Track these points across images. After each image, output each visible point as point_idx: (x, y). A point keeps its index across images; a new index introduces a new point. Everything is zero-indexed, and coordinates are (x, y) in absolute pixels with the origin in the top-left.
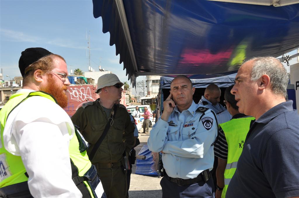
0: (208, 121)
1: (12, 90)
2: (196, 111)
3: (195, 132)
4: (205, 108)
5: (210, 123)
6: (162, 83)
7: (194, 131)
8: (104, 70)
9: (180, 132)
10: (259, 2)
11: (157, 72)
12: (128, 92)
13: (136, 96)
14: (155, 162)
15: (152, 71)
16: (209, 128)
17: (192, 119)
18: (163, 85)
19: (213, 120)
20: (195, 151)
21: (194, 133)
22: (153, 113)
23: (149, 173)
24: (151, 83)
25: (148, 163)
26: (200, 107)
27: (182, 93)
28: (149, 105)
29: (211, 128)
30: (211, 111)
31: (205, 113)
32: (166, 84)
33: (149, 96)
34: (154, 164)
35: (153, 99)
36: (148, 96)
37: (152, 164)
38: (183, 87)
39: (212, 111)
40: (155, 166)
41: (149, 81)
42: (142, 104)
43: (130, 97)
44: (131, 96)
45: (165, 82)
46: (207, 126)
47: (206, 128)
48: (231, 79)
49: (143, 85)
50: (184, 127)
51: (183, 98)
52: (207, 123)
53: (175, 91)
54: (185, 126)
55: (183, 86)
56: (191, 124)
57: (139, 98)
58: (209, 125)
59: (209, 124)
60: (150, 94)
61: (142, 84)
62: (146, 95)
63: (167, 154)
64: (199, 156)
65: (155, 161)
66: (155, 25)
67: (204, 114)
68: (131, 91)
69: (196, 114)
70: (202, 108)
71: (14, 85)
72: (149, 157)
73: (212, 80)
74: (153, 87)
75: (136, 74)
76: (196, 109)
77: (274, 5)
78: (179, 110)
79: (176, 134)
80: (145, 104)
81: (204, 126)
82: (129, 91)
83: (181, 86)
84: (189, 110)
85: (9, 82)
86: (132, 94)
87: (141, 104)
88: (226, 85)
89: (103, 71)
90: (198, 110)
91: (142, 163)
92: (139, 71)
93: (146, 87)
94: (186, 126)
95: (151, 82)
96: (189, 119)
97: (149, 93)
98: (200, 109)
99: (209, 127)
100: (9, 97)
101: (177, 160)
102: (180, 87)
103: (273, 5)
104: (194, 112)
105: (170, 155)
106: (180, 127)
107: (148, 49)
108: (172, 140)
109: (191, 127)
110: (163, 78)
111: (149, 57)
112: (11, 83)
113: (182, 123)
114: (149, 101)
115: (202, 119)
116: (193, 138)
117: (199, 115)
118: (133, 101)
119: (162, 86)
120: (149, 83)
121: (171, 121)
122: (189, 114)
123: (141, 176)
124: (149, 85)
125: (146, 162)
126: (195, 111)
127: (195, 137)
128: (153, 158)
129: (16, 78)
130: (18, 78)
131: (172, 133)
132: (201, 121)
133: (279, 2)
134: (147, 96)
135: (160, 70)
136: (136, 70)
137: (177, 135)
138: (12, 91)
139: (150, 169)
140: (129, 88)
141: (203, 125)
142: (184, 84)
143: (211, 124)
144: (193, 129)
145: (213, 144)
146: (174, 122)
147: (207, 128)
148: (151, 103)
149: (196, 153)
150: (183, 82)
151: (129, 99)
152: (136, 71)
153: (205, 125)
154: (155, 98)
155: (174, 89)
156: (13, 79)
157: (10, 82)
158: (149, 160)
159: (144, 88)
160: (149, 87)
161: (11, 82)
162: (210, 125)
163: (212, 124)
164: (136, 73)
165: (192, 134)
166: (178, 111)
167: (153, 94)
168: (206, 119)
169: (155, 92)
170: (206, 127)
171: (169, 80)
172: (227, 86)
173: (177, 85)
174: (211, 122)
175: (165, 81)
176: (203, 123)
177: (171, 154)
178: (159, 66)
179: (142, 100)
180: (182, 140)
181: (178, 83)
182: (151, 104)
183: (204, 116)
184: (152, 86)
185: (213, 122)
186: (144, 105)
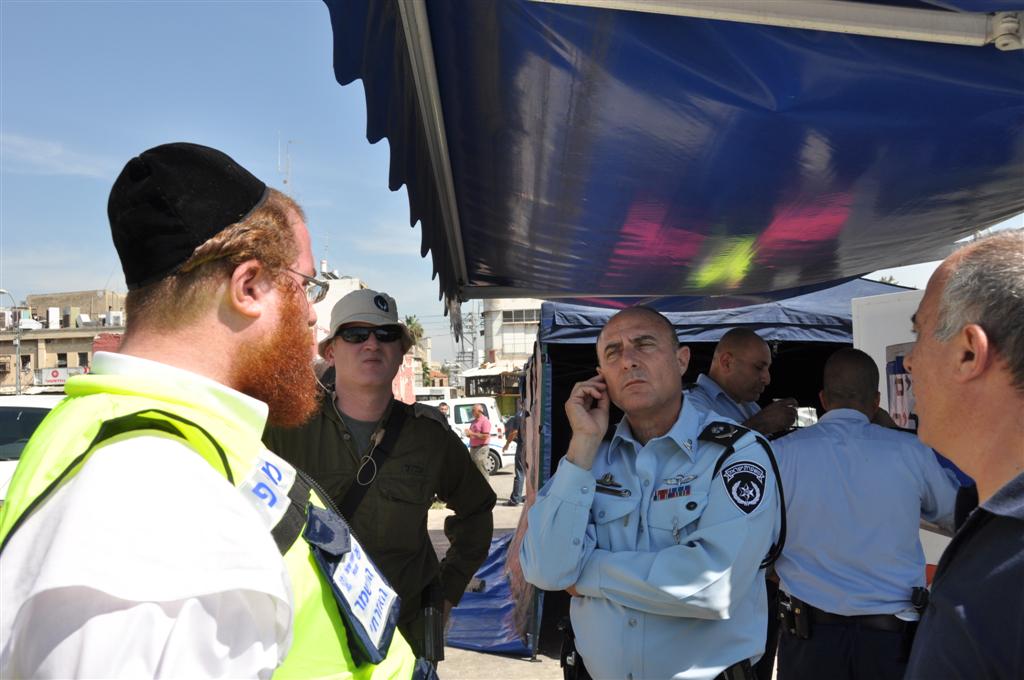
0: (746, 479)
1: (17, 342)
2: (699, 438)
3: (698, 520)
4: (736, 427)
5: (754, 485)
6: (547, 323)
7: (693, 515)
8: (336, 273)
9: (640, 519)
10: (944, 34)
11: (535, 286)
12: (419, 349)
13: (447, 365)
14: (516, 601)
15: (519, 281)
16: (750, 505)
17: (685, 469)
18: (549, 330)
19: (764, 474)
20: (701, 595)
21: (696, 523)
22: (506, 425)
23: (497, 643)
24: (497, 323)
25: (493, 607)
26: (715, 424)
27: (637, 364)
28: (490, 395)
29: (758, 503)
30: (757, 437)
31: (735, 446)
32: (560, 327)
33: (493, 364)
34: (513, 611)
35: (505, 374)
36: (489, 365)
37: (508, 608)
38: (639, 343)
39: (759, 440)
40: (516, 617)
41: (493, 315)
42: (468, 395)
43: (425, 369)
44: (429, 367)
45: (559, 321)
46: (744, 499)
47: (741, 506)
48: (788, 312)
49: (471, 327)
50: (655, 499)
51: (643, 382)
52: (741, 485)
53: (613, 358)
54: (659, 497)
55: (637, 340)
56: (681, 489)
57: (456, 372)
58: (751, 492)
59: (751, 487)
60: (496, 358)
61: (470, 324)
62: (481, 361)
63: (592, 602)
64: (717, 613)
65: (517, 597)
66: (543, 116)
67: (730, 451)
68: (430, 346)
69: (698, 449)
70: (722, 428)
71: (27, 322)
72: (496, 583)
73: (723, 316)
74: (505, 335)
75: (461, 292)
76: (700, 430)
77: (999, 44)
78: (634, 435)
79: (626, 525)
80: (478, 395)
81: (732, 496)
82: (423, 349)
83: (630, 341)
84: (672, 434)
85: (8, 315)
86: (433, 360)
87: (463, 393)
88: (772, 333)
89: (335, 278)
90: (707, 436)
91: (471, 606)
92: (471, 283)
93: (482, 333)
94: (662, 495)
95: (500, 316)
96: (674, 470)
97: (490, 356)
98: (714, 430)
99: (751, 498)
100: (7, 365)
101: (630, 624)
102: (626, 343)
103: (994, 44)
104: (690, 442)
105: (605, 603)
106: (642, 500)
107: (512, 204)
108: (611, 549)
109: (683, 500)
110: (551, 305)
111: (513, 233)
112: (16, 317)
113: (647, 483)
114: (490, 384)
115: (723, 467)
116: (691, 544)
117: (713, 453)
118: (437, 381)
119: (549, 336)
120: (492, 322)
121: (606, 476)
122: (674, 448)
123: (470, 653)
124: (491, 328)
125: (484, 602)
126: (694, 439)
127: (701, 541)
128: (512, 586)
129: (33, 301)
130: (39, 299)
131: (613, 521)
132: (720, 478)
133: (1017, 31)
134: (483, 367)
135: (549, 280)
136: (461, 280)
137: (631, 530)
138: (16, 346)
139: (498, 630)
140: (424, 336)
141: (730, 491)
142: (642, 333)
143: (758, 490)
144: (691, 506)
145: (764, 561)
146: (617, 481)
147: (745, 503)
148: (498, 391)
149: (704, 600)
150: (638, 327)
151: (424, 375)
152: (461, 283)
153: (734, 493)
154: (512, 375)
155: (610, 354)
156: (24, 303)
157: (11, 313)
158: (495, 593)
159: (475, 339)
160: (491, 336)
161: (15, 313)
162: (754, 493)
163: (762, 488)
164: (461, 288)
165: (687, 527)
166: (631, 440)
167: (505, 359)
168: (740, 471)
169: (514, 354)
170: (741, 502)
171: (572, 313)
172: (773, 338)
173: (615, 340)
174: (757, 482)
175: (557, 317)
176: (729, 486)
177: (608, 600)
178: (547, 265)
179: (469, 380)
180: (648, 547)
181: (622, 331)
182: (500, 393)
183: (732, 456)
184: (502, 330)
185: (764, 480)
186: (473, 396)
